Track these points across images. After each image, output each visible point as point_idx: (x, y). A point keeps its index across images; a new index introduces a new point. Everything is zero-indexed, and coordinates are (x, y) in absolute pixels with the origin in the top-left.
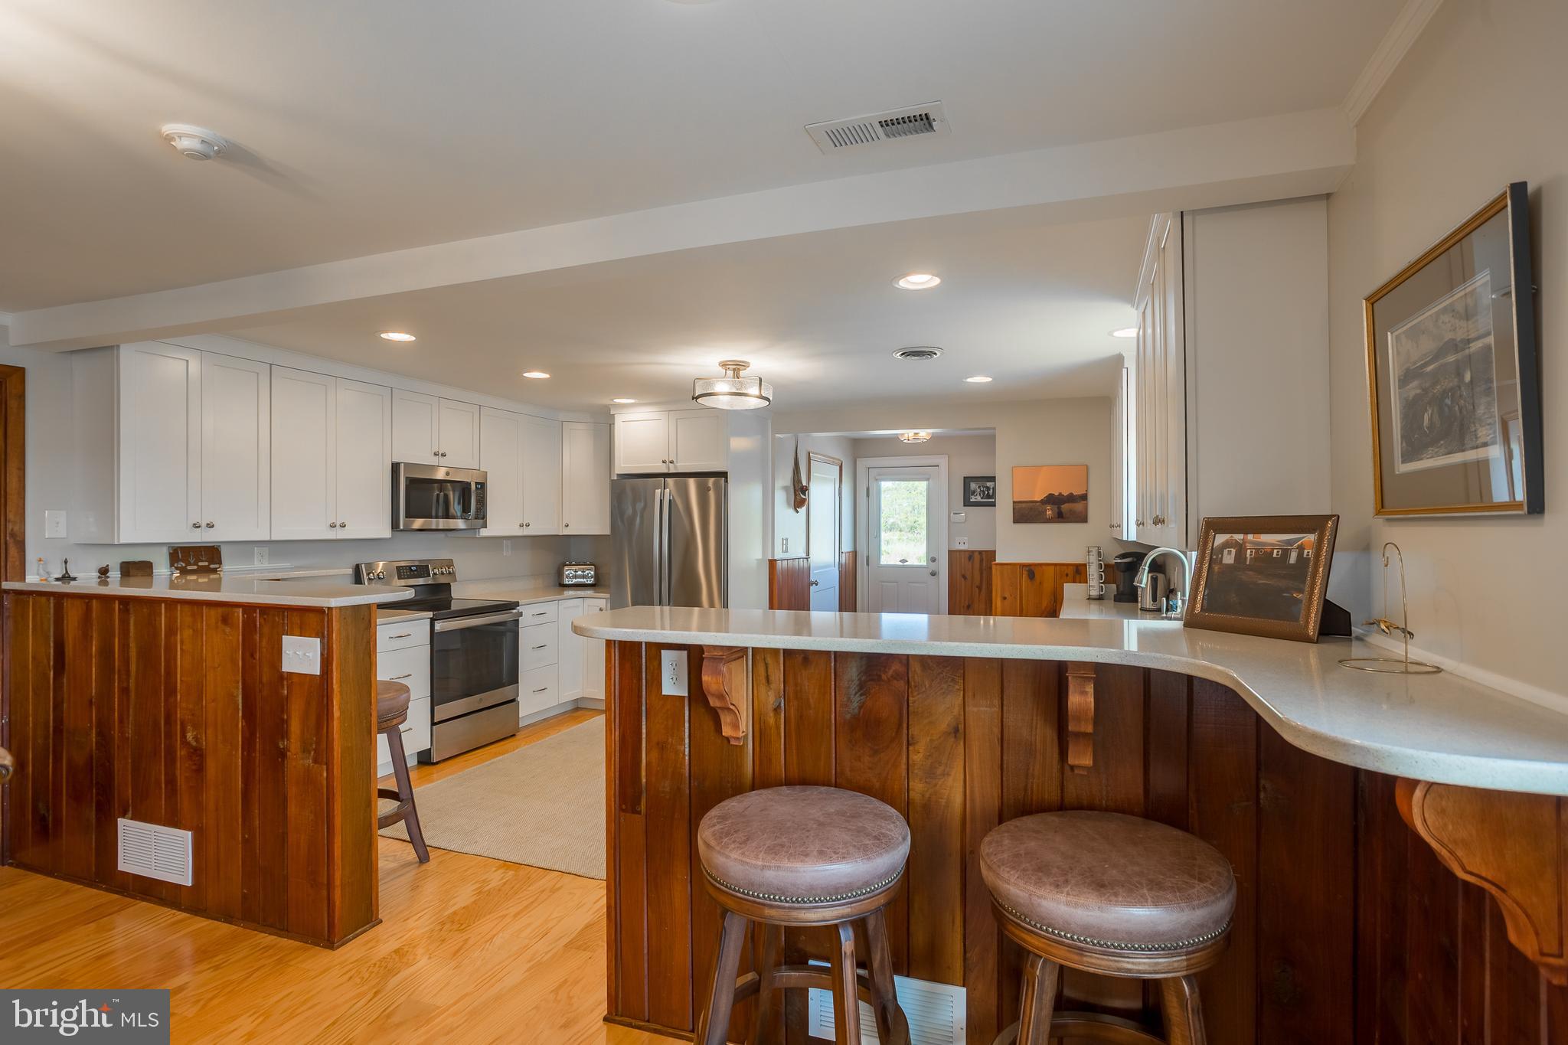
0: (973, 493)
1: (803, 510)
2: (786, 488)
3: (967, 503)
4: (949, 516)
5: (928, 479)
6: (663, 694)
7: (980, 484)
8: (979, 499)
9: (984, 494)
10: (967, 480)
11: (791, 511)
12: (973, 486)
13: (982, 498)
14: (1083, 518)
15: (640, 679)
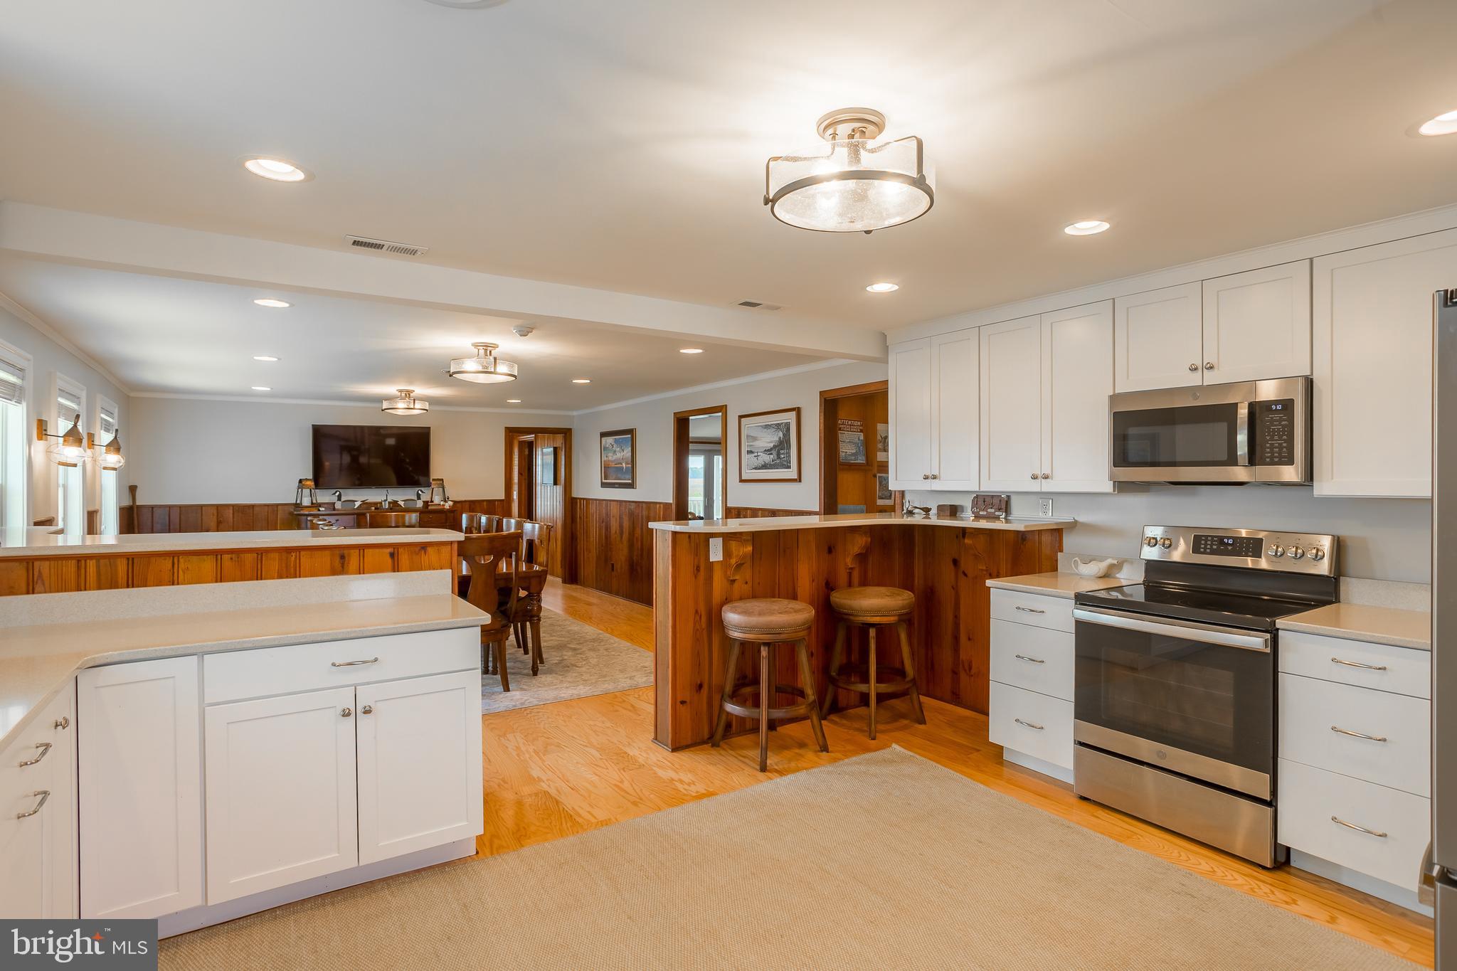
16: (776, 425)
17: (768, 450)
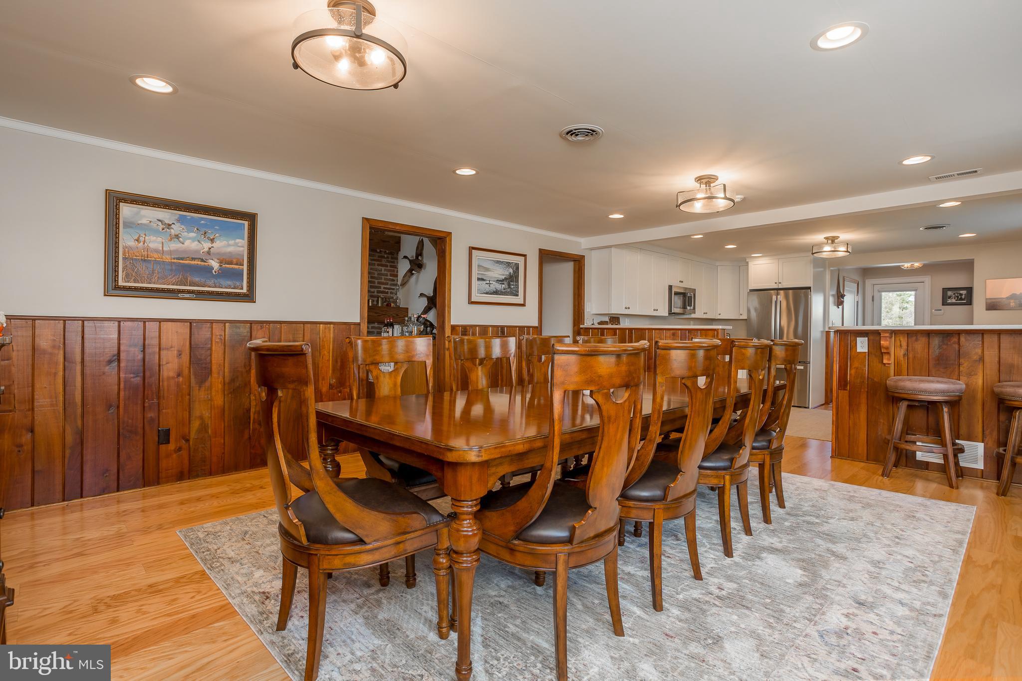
0: (950, 297)
1: (841, 307)
2: (833, 295)
3: (944, 303)
4: (931, 312)
5: (916, 290)
6: (858, 351)
7: (955, 292)
8: (954, 301)
9: (957, 298)
10: (945, 290)
11: (836, 307)
12: (950, 293)
13: (959, 300)
15: (848, 347)
16: (507, 263)
17: (500, 281)
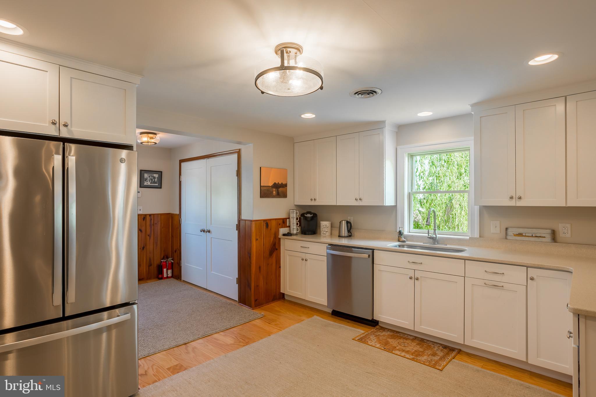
0: (146, 180)
3: (142, 186)
7: (150, 175)
8: (149, 184)
9: (152, 181)
10: (142, 172)
12: (146, 176)
13: (151, 183)
14: (285, 196)
